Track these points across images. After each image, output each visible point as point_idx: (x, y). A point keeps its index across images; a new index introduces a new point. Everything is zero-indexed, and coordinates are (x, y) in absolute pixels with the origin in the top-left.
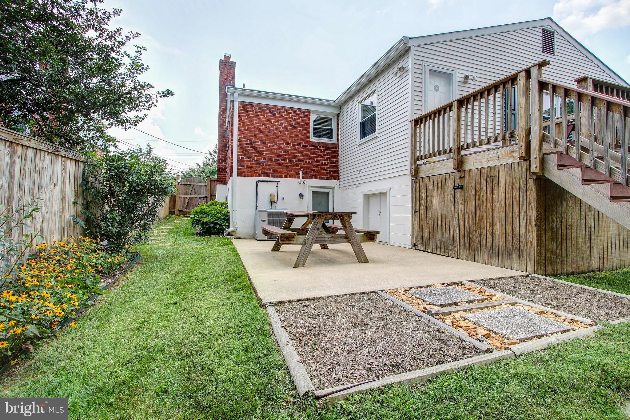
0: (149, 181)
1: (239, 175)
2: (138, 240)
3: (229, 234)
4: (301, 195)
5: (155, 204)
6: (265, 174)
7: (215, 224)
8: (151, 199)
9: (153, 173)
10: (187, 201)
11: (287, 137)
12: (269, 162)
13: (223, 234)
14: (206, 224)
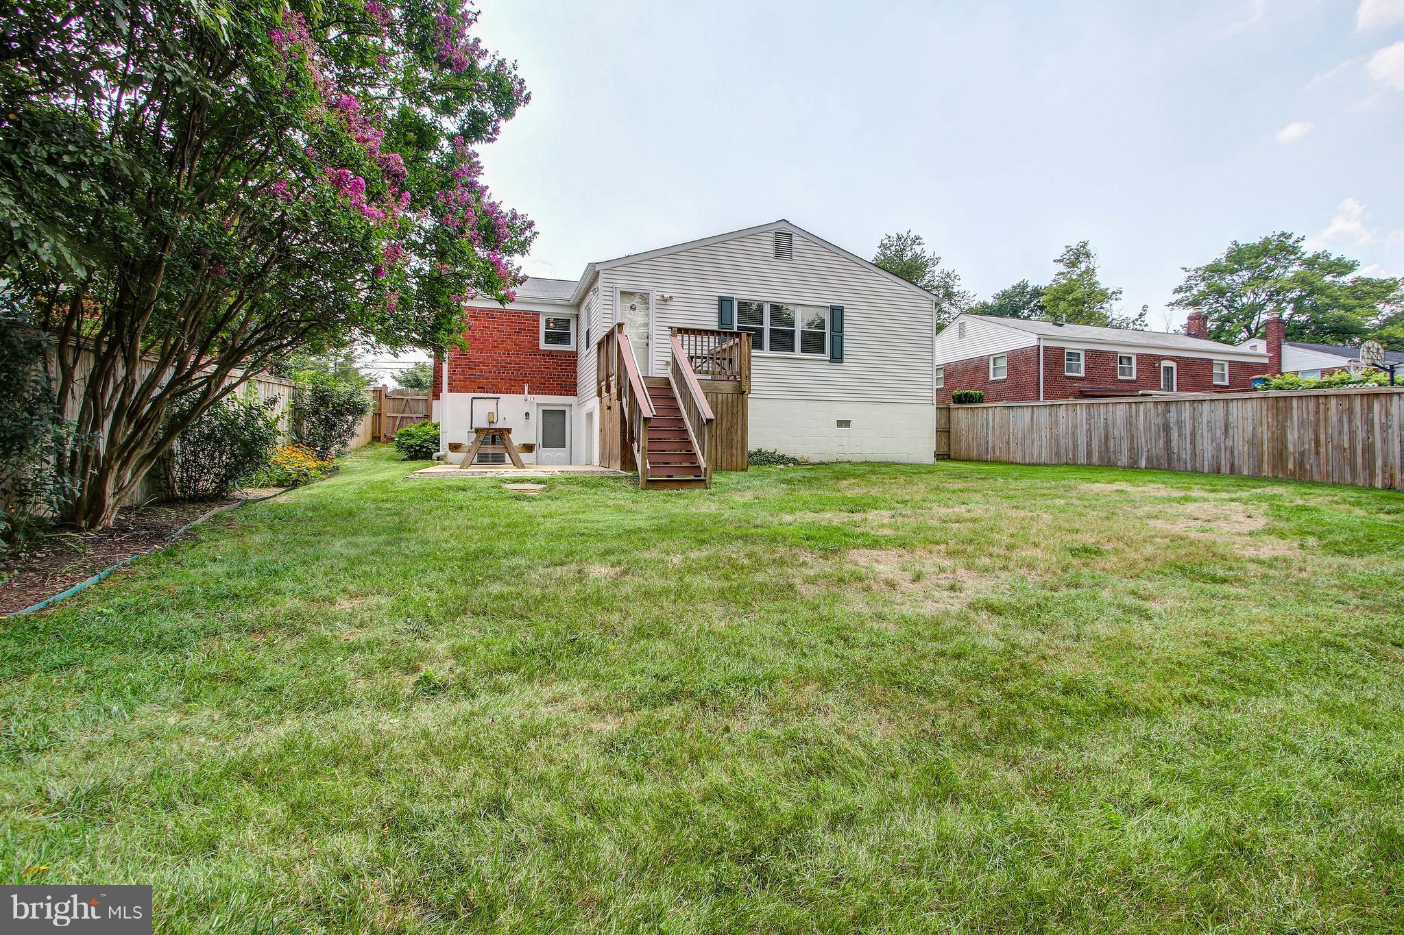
0: (348, 402)
1: (450, 391)
2: (339, 454)
3: (438, 458)
4: (527, 414)
5: (354, 422)
6: (482, 389)
7: (422, 447)
8: (350, 418)
9: (351, 395)
10: (397, 423)
11: (509, 345)
12: (486, 375)
13: (431, 458)
14: (411, 446)
